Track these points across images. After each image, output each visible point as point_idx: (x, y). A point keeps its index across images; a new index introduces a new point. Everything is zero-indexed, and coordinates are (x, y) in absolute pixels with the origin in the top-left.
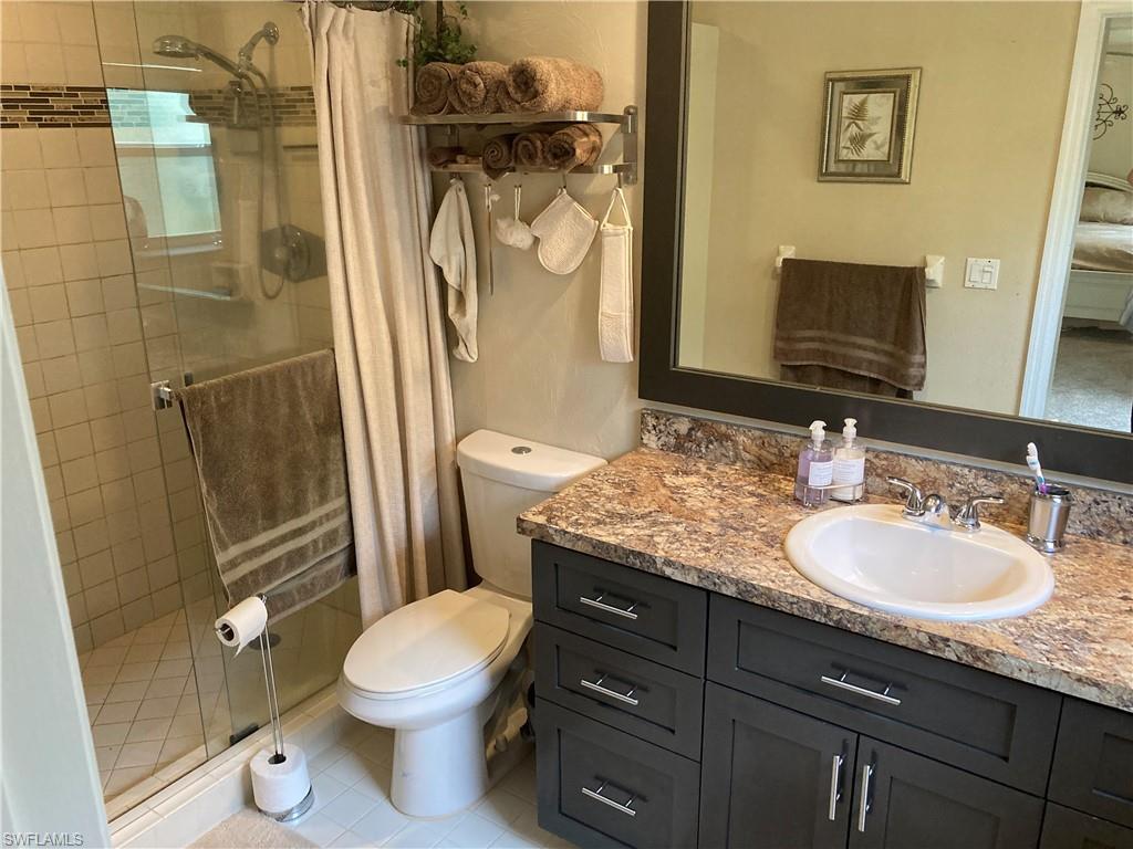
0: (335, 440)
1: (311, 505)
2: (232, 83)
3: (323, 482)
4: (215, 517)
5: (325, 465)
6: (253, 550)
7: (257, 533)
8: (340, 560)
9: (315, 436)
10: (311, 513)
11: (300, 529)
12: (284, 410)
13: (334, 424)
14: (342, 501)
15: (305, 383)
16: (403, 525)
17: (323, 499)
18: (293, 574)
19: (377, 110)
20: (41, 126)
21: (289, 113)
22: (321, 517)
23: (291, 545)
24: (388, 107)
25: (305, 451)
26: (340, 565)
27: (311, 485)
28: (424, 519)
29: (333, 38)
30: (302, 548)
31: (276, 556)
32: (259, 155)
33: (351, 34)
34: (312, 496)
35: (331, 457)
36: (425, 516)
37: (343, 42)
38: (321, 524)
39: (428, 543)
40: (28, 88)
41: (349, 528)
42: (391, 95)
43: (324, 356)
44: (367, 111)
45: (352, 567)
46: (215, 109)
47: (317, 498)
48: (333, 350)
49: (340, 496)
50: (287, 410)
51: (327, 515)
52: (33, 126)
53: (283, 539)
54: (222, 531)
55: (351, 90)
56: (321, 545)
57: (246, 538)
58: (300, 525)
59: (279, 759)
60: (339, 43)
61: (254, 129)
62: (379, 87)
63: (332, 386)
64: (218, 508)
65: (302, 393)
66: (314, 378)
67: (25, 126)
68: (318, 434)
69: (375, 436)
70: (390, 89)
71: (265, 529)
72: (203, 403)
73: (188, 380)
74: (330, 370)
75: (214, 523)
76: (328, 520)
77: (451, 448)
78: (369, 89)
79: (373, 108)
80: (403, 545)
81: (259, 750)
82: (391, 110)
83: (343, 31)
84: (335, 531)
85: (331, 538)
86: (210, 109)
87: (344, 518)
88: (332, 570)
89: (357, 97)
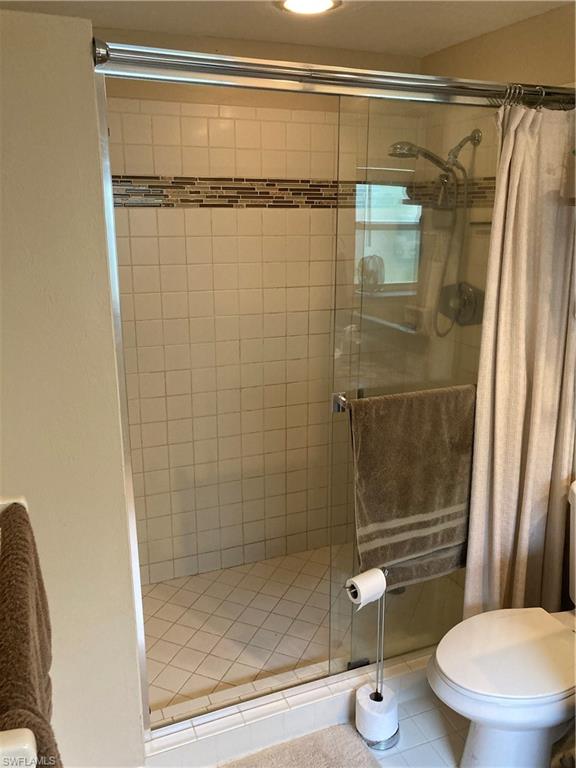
0: (465, 458)
1: (436, 506)
2: (441, 176)
3: (450, 489)
4: (361, 499)
5: (453, 476)
6: (386, 530)
7: (391, 518)
8: (454, 553)
9: (449, 452)
10: (436, 512)
11: (425, 522)
12: (427, 427)
13: (468, 445)
14: (463, 507)
15: (447, 408)
16: (511, 538)
17: (448, 503)
18: (414, 556)
19: (549, 193)
20: (312, 207)
21: (479, 197)
22: (443, 517)
23: (415, 534)
24: (559, 192)
25: (439, 463)
26: (452, 557)
27: (440, 490)
28: (530, 538)
29: (520, 135)
30: (424, 537)
31: (402, 539)
32: (451, 229)
33: (536, 130)
34: (439, 499)
35: (460, 471)
36: (532, 535)
37: (529, 136)
38: (443, 522)
39: (531, 558)
40: (308, 182)
41: (465, 529)
42: (564, 181)
43: (468, 390)
44: (540, 194)
45: (463, 560)
46: (426, 195)
47: (442, 501)
48: (476, 386)
49: (462, 503)
50: (430, 428)
51: (449, 515)
52: (308, 207)
53: (411, 527)
54: (365, 511)
55: (528, 176)
56: (439, 539)
57: (382, 520)
58: (426, 519)
59: (377, 697)
60: (524, 138)
61: (451, 209)
62: (554, 174)
63: (469, 414)
64: (365, 493)
65: (444, 417)
66: (456, 406)
67: (303, 207)
68: (451, 450)
69: (499, 461)
70: (564, 176)
71: (398, 517)
72: (366, 413)
73: (360, 394)
74: (470, 402)
75: (360, 504)
76: (449, 520)
77: (565, 484)
78: (545, 176)
79: (545, 192)
80: (509, 554)
81: (365, 683)
82: (562, 194)
83: (530, 127)
84: (453, 530)
85: (449, 534)
86: (423, 195)
87: (462, 521)
88: (445, 559)
89: (534, 182)
